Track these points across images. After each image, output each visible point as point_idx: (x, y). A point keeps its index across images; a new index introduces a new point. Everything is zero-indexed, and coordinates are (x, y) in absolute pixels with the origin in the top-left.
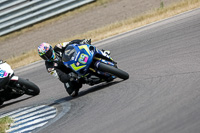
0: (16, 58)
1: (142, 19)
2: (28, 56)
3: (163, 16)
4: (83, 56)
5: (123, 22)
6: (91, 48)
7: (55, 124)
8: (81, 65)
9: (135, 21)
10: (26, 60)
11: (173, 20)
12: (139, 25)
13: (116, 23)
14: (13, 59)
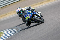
0: (5, 14)
1: (43, 3)
2: (8, 14)
3: (49, 2)
4: (29, 14)
5: (37, 3)
6: (32, 12)
7: (16, 34)
8: (28, 17)
9: (41, 3)
10: (8, 15)
11: (52, 3)
12: (42, 4)
13: (35, 4)
14: (4, 15)
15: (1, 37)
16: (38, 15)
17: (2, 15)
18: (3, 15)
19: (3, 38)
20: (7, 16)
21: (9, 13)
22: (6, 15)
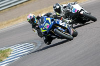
4: (47, 24)
14: (13, 20)
15: (7, 57)
16: (64, 26)
17: (9, 21)
18: (11, 20)
19: (11, 59)
20: (19, 21)
21: (21, 17)
22: (17, 20)
